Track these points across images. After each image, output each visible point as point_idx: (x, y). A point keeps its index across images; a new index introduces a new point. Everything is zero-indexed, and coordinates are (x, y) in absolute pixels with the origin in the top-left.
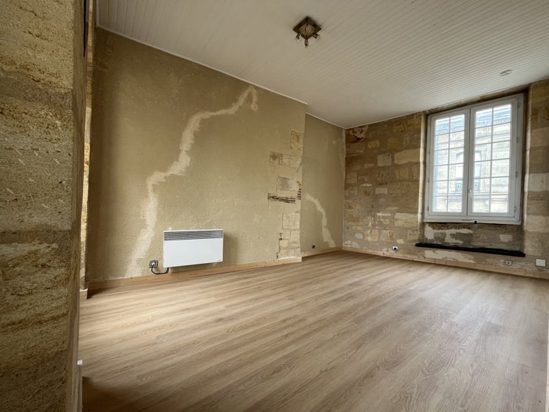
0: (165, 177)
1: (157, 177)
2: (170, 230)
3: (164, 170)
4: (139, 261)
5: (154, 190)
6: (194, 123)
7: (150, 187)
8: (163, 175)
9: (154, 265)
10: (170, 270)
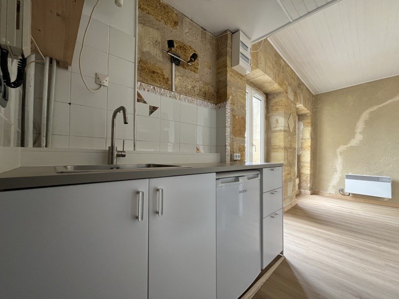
0: (347, 148)
1: (342, 148)
2: (350, 174)
3: (345, 144)
4: (334, 186)
5: (340, 155)
6: (365, 115)
7: (338, 153)
8: (345, 146)
9: (342, 191)
10: (351, 195)
